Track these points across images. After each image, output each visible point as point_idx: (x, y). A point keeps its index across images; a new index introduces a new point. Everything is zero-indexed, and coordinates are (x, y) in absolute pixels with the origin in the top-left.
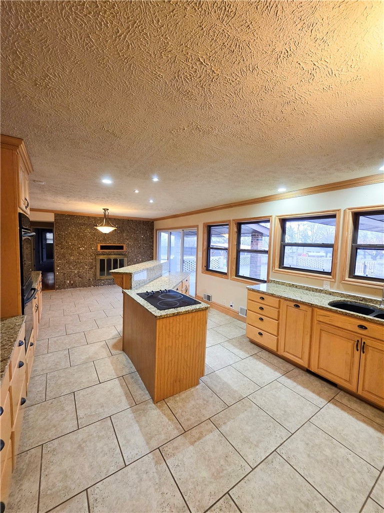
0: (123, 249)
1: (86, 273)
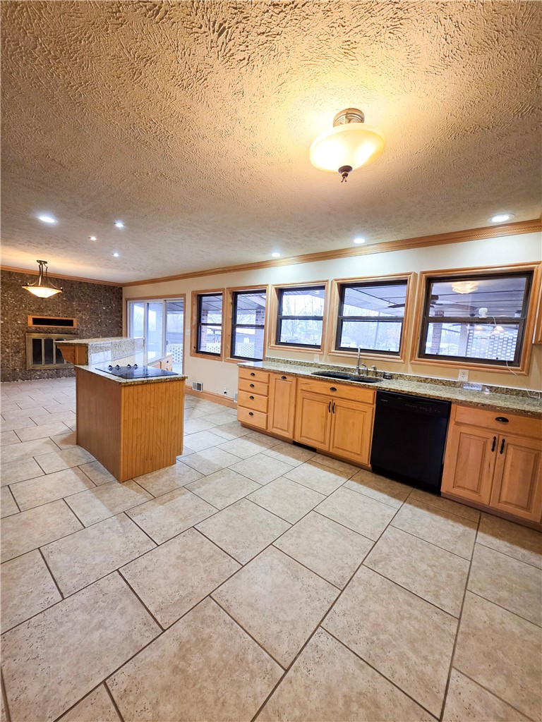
0: (72, 325)
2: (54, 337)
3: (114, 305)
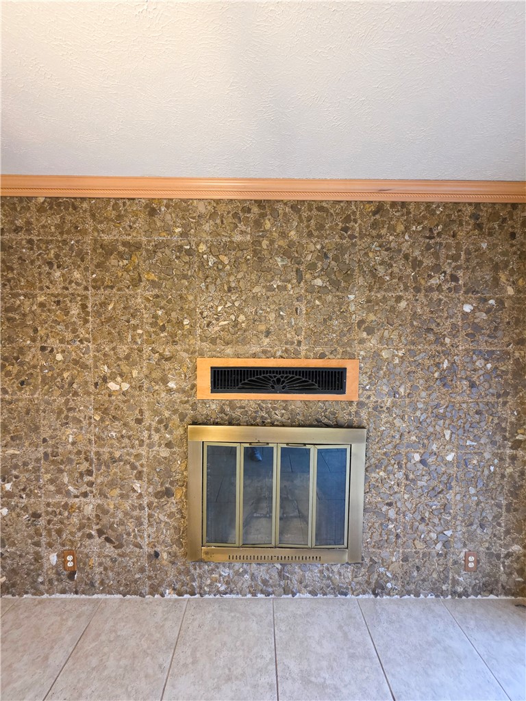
2: (278, 438)
3: (510, 291)
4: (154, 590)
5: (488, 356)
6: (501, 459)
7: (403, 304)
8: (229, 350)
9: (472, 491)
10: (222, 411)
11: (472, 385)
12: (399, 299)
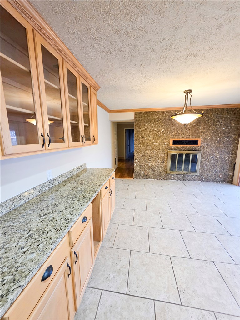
1: (158, 167)
2: (184, 153)
3: (233, 125)
4: (160, 179)
5: (228, 137)
6: (229, 157)
7: (211, 128)
8: (176, 137)
9: (222, 163)
10: (174, 148)
11: (224, 143)
12: (210, 127)
